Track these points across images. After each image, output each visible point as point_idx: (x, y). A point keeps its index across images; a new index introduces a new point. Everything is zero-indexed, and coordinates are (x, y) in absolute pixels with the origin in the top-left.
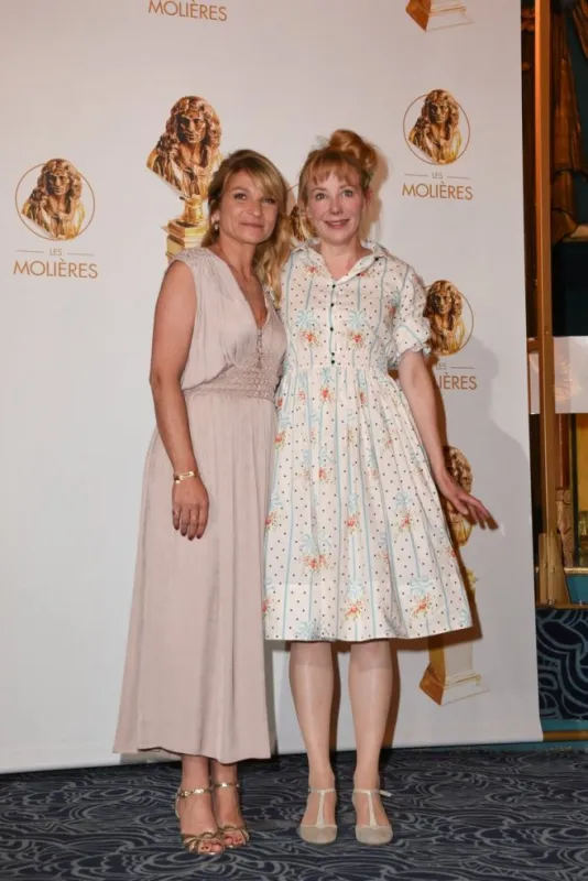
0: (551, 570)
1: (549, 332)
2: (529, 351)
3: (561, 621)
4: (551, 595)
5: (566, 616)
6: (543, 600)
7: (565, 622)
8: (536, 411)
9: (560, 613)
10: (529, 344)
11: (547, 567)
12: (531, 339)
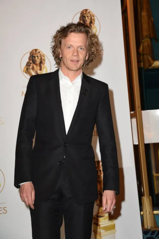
0: (148, 212)
1: (140, 109)
2: (131, 118)
3: (154, 236)
4: (149, 225)
5: (156, 234)
6: (146, 227)
7: (156, 236)
8: (136, 143)
9: (153, 232)
10: (131, 115)
11: (146, 211)
12: (132, 112)
